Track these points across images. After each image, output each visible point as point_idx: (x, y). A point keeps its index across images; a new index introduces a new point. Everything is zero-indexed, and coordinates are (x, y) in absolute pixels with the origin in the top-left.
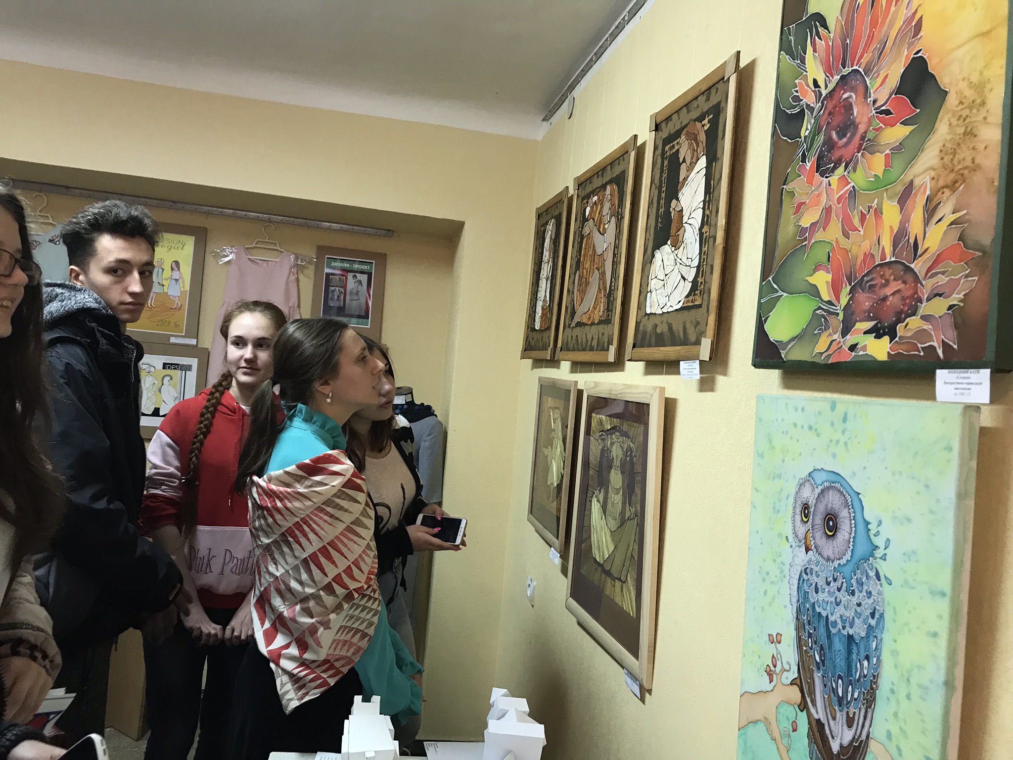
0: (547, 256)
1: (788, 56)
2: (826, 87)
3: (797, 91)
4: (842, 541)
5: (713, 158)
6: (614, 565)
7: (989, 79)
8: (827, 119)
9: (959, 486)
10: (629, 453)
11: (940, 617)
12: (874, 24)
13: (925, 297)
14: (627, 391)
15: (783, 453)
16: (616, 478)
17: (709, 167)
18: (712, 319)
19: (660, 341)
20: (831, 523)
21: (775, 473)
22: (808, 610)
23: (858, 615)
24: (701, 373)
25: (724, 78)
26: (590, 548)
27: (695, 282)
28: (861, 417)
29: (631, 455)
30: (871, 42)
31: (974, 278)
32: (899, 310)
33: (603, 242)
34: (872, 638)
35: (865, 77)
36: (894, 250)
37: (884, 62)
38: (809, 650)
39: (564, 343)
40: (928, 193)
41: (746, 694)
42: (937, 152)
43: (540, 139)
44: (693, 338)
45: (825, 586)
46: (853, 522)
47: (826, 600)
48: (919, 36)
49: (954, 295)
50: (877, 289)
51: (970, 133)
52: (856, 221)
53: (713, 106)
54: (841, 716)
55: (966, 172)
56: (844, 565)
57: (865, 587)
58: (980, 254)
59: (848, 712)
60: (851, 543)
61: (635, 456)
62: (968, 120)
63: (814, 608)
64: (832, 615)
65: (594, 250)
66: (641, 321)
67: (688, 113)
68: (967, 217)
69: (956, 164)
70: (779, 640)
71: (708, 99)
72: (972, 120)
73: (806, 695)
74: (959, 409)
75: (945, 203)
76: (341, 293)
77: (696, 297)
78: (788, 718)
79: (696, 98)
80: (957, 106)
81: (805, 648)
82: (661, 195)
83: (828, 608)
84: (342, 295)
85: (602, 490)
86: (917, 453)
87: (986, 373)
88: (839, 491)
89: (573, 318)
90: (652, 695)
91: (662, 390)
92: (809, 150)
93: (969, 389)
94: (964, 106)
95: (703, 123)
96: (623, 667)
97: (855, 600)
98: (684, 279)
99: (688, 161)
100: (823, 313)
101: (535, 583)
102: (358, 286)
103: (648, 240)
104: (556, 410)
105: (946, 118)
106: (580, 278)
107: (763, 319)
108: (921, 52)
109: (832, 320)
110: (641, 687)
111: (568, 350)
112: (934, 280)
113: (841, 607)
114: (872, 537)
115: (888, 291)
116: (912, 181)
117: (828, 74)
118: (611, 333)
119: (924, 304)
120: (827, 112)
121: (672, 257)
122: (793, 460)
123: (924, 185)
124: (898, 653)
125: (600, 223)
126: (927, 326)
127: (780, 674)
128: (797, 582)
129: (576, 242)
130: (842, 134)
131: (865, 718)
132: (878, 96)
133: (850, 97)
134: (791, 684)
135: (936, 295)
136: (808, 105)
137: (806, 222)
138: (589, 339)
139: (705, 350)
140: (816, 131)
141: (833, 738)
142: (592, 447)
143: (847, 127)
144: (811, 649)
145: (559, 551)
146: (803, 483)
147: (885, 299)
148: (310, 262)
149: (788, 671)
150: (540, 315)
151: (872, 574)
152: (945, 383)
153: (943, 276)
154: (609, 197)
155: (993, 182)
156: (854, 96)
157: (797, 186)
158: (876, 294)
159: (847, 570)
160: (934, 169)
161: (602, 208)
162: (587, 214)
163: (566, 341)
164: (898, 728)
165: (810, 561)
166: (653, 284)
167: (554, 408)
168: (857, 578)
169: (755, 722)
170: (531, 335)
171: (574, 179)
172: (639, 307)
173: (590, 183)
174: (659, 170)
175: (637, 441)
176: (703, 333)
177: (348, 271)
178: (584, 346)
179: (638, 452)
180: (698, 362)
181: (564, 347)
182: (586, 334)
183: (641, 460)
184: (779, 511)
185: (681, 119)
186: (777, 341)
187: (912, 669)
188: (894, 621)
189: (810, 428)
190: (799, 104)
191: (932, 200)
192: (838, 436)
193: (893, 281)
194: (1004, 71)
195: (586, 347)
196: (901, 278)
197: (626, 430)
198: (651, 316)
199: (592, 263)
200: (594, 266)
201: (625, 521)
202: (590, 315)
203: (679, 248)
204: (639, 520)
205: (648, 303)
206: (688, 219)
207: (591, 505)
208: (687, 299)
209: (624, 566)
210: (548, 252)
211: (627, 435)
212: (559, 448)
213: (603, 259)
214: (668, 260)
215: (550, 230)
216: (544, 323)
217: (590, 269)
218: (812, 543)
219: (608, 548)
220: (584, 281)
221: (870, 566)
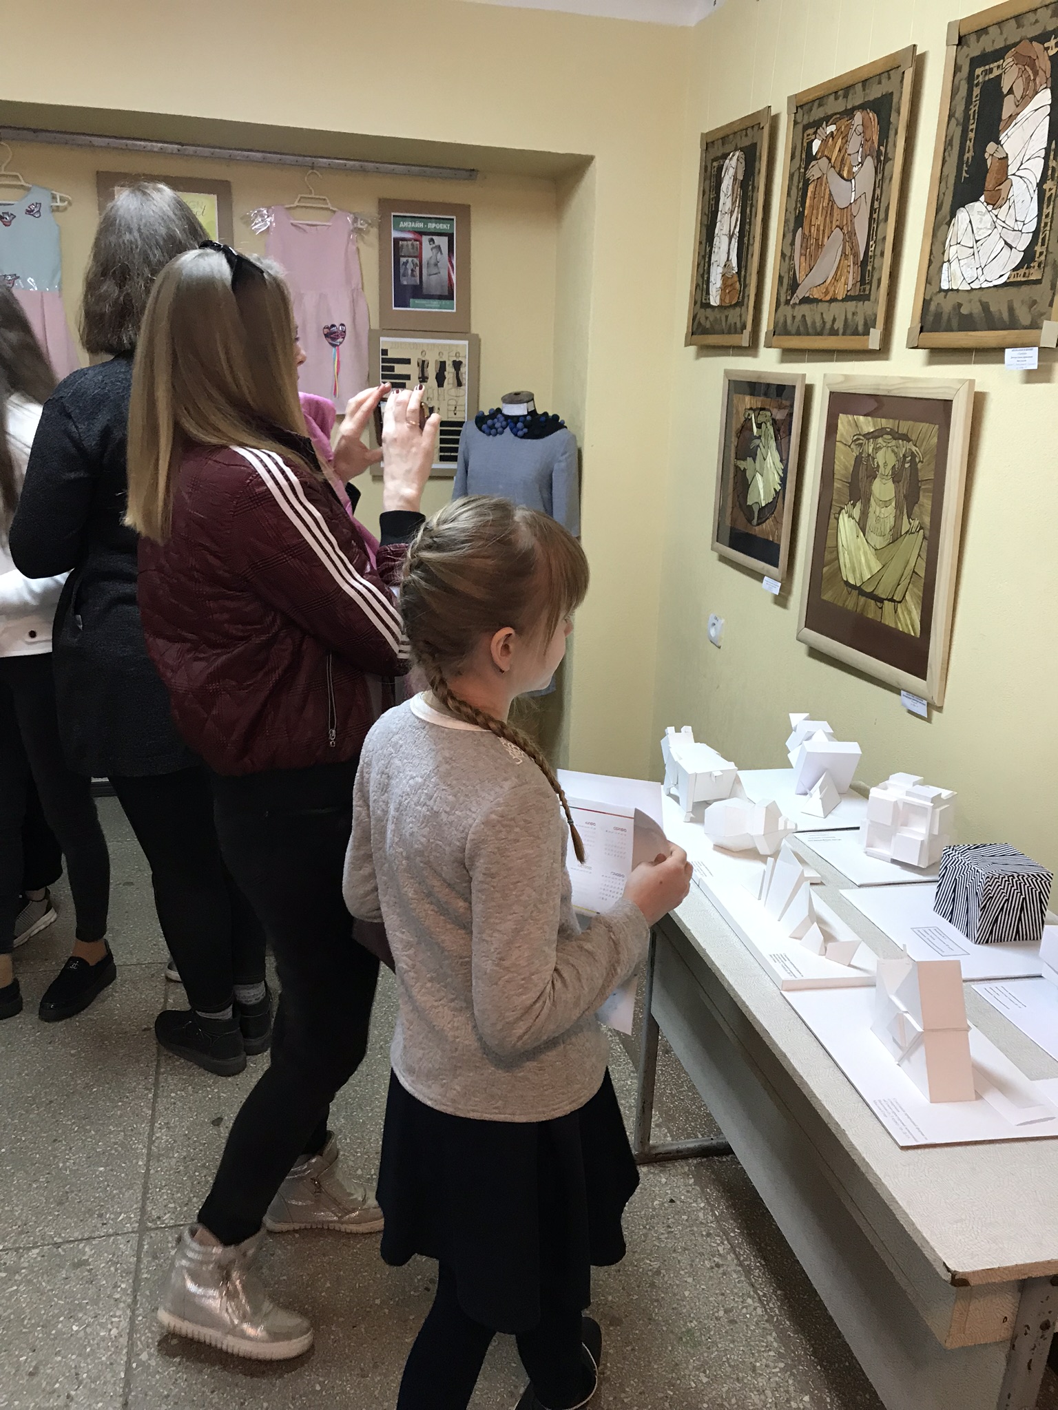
0: (728, 205)
6: (881, 586)
10: (908, 459)
14: (909, 385)
16: (883, 489)
19: (967, 324)
24: (1039, 361)
26: (837, 571)
27: (1029, 252)
29: (913, 462)
33: (849, 191)
39: (780, 325)
43: (692, 24)
44: (1026, 321)
61: (921, 462)
65: (831, 201)
66: (934, 299)
67: (1018, 27)
76: (415, 265)
77: (1032, 271)
79: (1035, 11)
82: (968, 134)
84: (418, 268)
85: (859, 504)
89: (793, 294)
90: (944, 713)
91: (972, 382)
96: (897, 690)
98: (1011, 247)
99: (1018, 92)
101: (723, 621)
102: (437, 254)
103: (944, 194)
104: (762, 412)
106: (806, 237)
110: (931, 706)
111: (786, 333)
118: (869, 312)
121: (988, 218)
125: (843, 162)
129: (795, 188)
138: (829, 320)
139: (1049, 333)
142: (839, 454)
145: (780, 579)
148: (372, 224)
150: (719, 283)
154: (860, 129)
161: (846, 141)
162: (815, 150)
163: (782, 320)
166: (952, 252)
167: (758, 410)
170: (702, 313)
171: (789, 98)
172: (928, 282)
173: (820, 105)
174: (964, 100)
175: (925, 443)
176: (1044, 314)
177: (421, 233)
178: (819, 329)
179: (928, 456)
180: (1036, 349)
181: (780, 330)
182: (822, 314)
183: (933, 466)
185: (1004, 36)
195: (822, 330)
197: (905, 432)
198: (950, 293)
199: (828, 218)
200: (831, 222)
201: (901, 536)
202: (827, 289)
203: (1000, 207)
204: (927, 533)
205: (944, 276)
206: (1018, 170)
207: (838, 523)
208: (1015, 272)
209: (899, 585)
210: (730, 198)
211: (905, 438)
212: (769, 459)
213: (849, 214)
214: (981, 222)
215: (733, 167)
216: (728, 297)
217: (824, 227)
219: (869, 567)
220: (813, 241)
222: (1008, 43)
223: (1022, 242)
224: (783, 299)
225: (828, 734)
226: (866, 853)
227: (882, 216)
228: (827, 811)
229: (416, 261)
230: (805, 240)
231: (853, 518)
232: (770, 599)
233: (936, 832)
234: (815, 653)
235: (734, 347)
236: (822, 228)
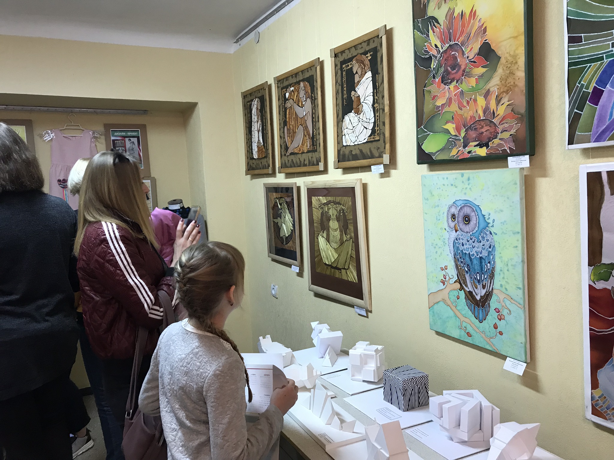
0: (256, 119)
1: (418, 32)
2: (442, 48)
3: (426, 48)
4: (473, 224)
6: (339, 263)
7: (518, 54)
8: (444, 61)
9: (520, 196)
10: (342, 211)
11: (518, 240)
12: (463, 26)
13: (500, 132)
14: (337, 183)
15: (439, 197)
16: (334, 224)
17: (374, 77)
18: (388, 146)
19: (355, 158)
20: (467, 219)
21: (435, 205)
22: (460, 253)
23: (484, 249)
24: (384, 170)
25: (379, 36)
26: (321, 259)
27: (373, 130)
28: (476, 178)
29: (343, 212)
30: (462, 33)
31: (519, 124)
32: (489, 137)
33: (303, 111)
34: (490, 255)
35: (462, 47)
36: (484, 114)
37: (470, 42)
38: (462, 268)
39: (283, 165)
40: (497, 94)
41: (431, 294)
42: (499, 79)
43: (231, 53)
44: (376, 154)
45: (467, 242)
46: (477, 216)
47: (468, 247)
48: (486, 34)
49: (512, 131)
50: (478, 129)
51: (512, 73)
52: (465, 104)
53: (372, 48)
54: (480, 287)
55: (512, 87)
56: (475, 233)
57: (486, 238)
58: (521, 116)
59: (483, 284)
60: (477, 224)
61: (347, 212)
62: (510, 69)
63: (462, 252)
64: (471, 252)
65: (297, 115)
66: (341, 150)
67: (356, 50)
68: (514, 103)
69: (507, 84)
70: (446, 268)
71: (368, 44)
72: (513, 68)
73: (462, 284)
74: (518, 170)
75: (504, 98)
77: (376, 136)
78: (454, 296)
79: (361, 44)
80: (506, 63)
81: (460, 268)
82: (344, 88)
85: (325, 232)
86: (502, 187)
87: (527, 157)
88: (469, 206)
89: (287, 151)
90: (372, 312)
91: (361, 180)
92: (436, 74)
93: (521, 163)
94: (508, 63)
95: (367, 56)
96: (353, 306)
97: (482, 244)
98: (367, 128)
99: (359, 73)
100: (453, 140)
101: (277, 286)
102: (133, 145)
103: (339, 110)
104: (281, 199)
105: (501, 67)
107: (420, 144)
108: (487, 40)
109: (457, 142)
110: (367, 311)
112: (503, 125)
113: (475, 248)
114: (487, 220)
115: (483, 130)
116: (489, 89)
117: (442, 43)
118: (318, 156)
119: (500, 134)
120: (444, 59)
121: (356, 118)
122: (445, 198)
123: (495, 91)
124: (502, 257)
125: (299, 101)
126: (502, 142)
127: (449, 280)
128: (453, 244)
129: (282, 111)
131: (490, 283)
132: (469, 55)
134: (455, 283)
135: (505, 131)
136: (433, 55)
137: (439, 103)
138: (302, 160)
139: (386, 159)
140: (439, 66)
141: (477, 295)
142: (314, 212)
143: (455, 66)
144: (463, 267)
145: (298, 266)
146: (450, 207)
147: (482, 133)
148: (102, 135)
149: (452, 278)
150: (256, 150)
151: (488, 233)
152: (512, 162)
153: (507, 124)
154: (303, 88)
155: (523, 91)
156: (457, 54)
157: (432, 88)
158: (478, 132)
159: (477, 235)
160: (498, 85)
161: (299, 93)
162: (287, 97)
163: (284, 162)
164: (505, 282)
165: (458, 235)
166: (345, 131)
167: (279, 198)
168: (482, 236)
169: (437, 303)
170: (251, 162)
171: (274, 78)
172: (338, 143)
173: (286, 81)
174: (340, 76)
175: (347, 205)
176: (383, 152)
177: (125, 137)
178: (299, 164)
179: (349, 210)
180: (382, 165)
181: (283, 166)
182: (299, 158)
183: (351, 213)
184: (439, 220)
185: (351, 53)
186: (429, 153)
187: (508, 261)
188: (499, 247)
189: (452, 185)
190: (428, 54)
191: (498, 97)
192: (467, 186)
193: (485, 126)
194: (524, 52)
195: (301, 164)
196: (488, 125)
197: (338, 201)
198: (347, 147)
199: (296, 122)
200: (298, 123)
201: (344, 242)
202: (300, 149)
203: (360, 114)
204: (354, 240)
205: (344, 141)
206: (364, 100)
207: (318, 240)
208: (370, 138)
209: (346, 262)
210: (256, 116)
211: (339, 203)
212: (287, 217)
213: (304, 120)
214: (354, 120)
215: (255, 105)
216: (261, 154)
217: (295, 125)
218: (458, 228)
219: (333, 256)
220: (291, 131)
221: (487, 231)
222: (353, 56)
223: (371, 126)
224: (283, 154)
225: (327, 329)
226: (352, 379)
227: (317, 120)
228: (333, 364)
229: (123, 148)
230: (288, 130)
231: (324, 237)
232: (295, 274)
233: (379, 365)
234: (317, 295)
235: (266, 174)
236: (294, 126)
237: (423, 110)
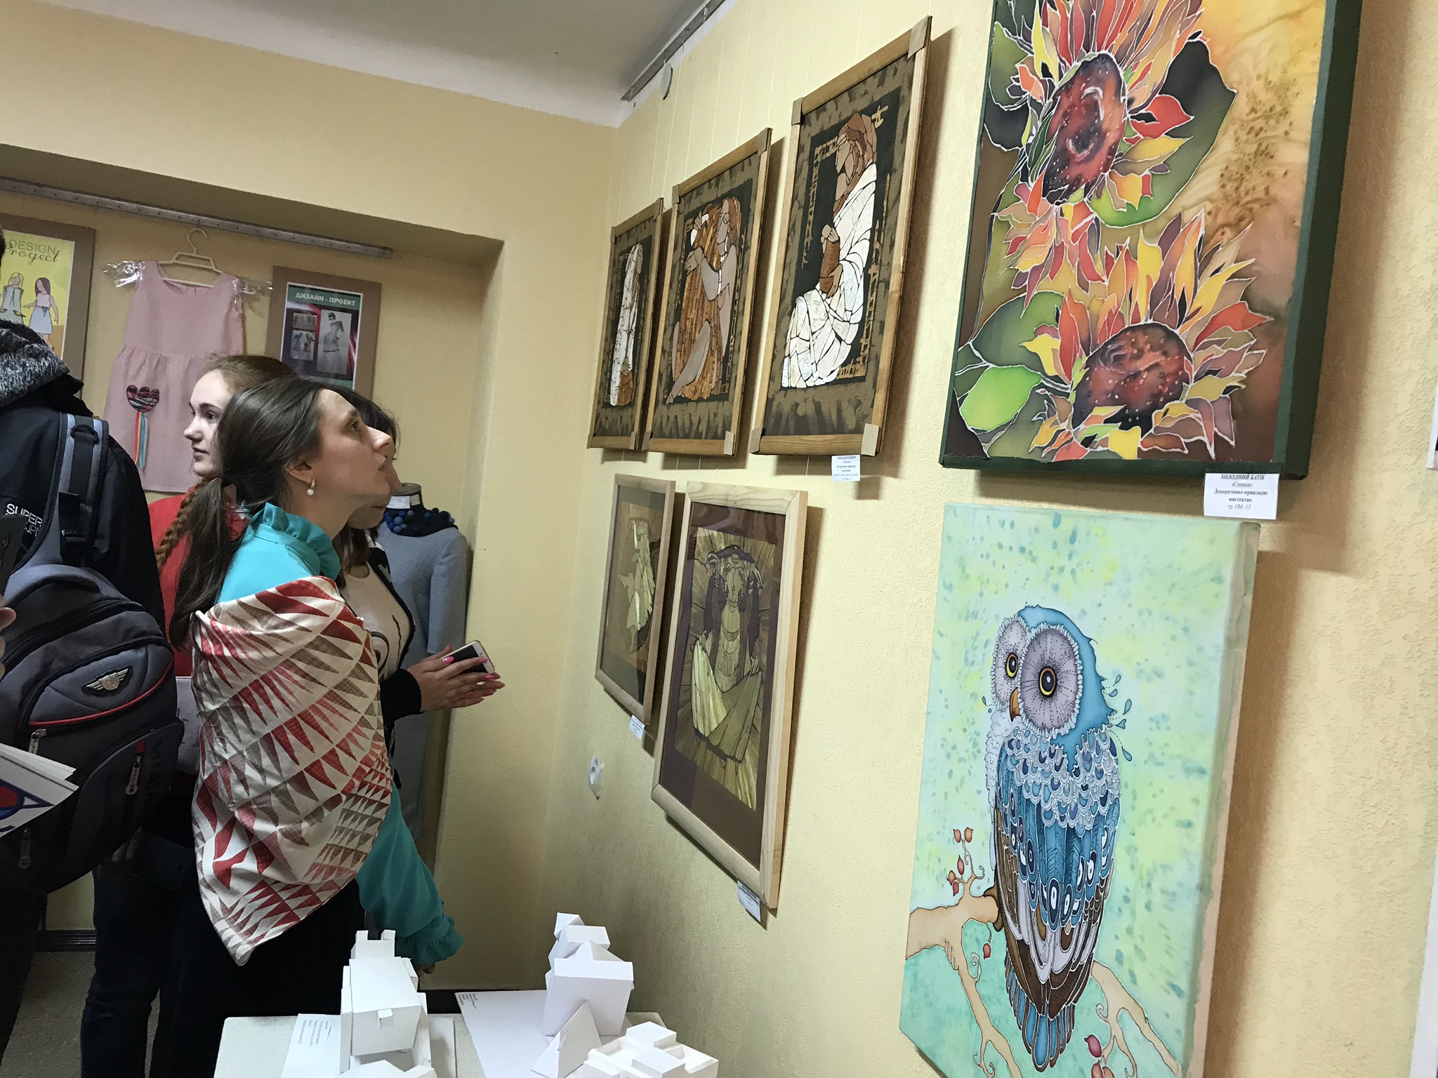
0: (629, 300)
1: (1005, 29)
2: (1061, 76)
3: (1017, 80)
4: (1063, 703)
5: (887, 169)
6: (725, 738)
7: (1295, 79)
8: (1060, 122)
9: (1229, 628)
10: (751, 584)
11: (1197, 801)
13: (1194, 374)
14: (751, 496)
15: (981, 585)
16: (731, 618)
17: (880, 181)
18: (880, 398)
19: (802, 426)
20: (1049, 679)
21: (968, 611)
22: (1012, 796)
23: (1083, 801)
24: (861, 474)
25: (907, 54)
26: (690, 714)
27: (856, 346)
28: (1096, 535)
29: (755, 587)
30: (1128, 16)
31: (1262, 351)
32: (1156, 392)
33: (718, 283)
34: (1100, 833)
35: (1118, 66)
36: (1152, 309)
37: (1146, 47)
38: (1012, 849)
39: (655, 426)
40: (1202, 232)
41: (918, 910)
42: (1217, 176)
43: (618, 126)
44: (851, 424)
45: (1037, 763)
46: (1080, 677)
47: (1038, 782)
48: (1198, 13)
49: (1233, 374)
50: (1125, 362)
51: (1264, 154)
52: (1099, 267)
53: (888, 94)
54: (1053, 935)
55: (1256, 206)
56: (1066, 735)
57: (1094, 765)
58: (1272, 319)
60: (1077, 706)
61: (761, 587)
62: (1262, 135)
63: (1021, 793)
64: (1046, 802)
65: (703, 293)
66: (773, 398)
67: (850, 101)
68: (1255, 268)
69: (1243, 194)
70: (968, 836)
71: (881, 83)
72: (1269, 134)
73: (1006, 909)
74: (1235, 528)
75: (1225, 247)
76: (310, 339)
77: (858, 366)
78: (977, 940)
79: (864, 81)
80: (1247, 115)
81: (1005, 847)
82: (807, 218)
83: (1041, 793)
84: (312, 345)
85: (710, 635)
86: (1173, 585)
87: (1273, 479)
88: (1062, 635)
89: (669, 391)
90: (778, 916)
91: (804, 495)
92: (1032, 164)
93: (1248, 500)
94: (1259, 114)
95: (873, 117)
96: (735, 879)
97: (1079, 781)
98: (840, 340)
99: (849, 171)
100: (1047, 392)
101: (602, 766)
102: (337, 330)
103: (787, 282)
104: (641, 523)
105: (1231, 132)
106: (682, 332)
107: (958, 399)
108: (1200, 35)
109: (1059, 403)
110: (763, 906)
111: (662, 436)
112: (1208, 351)
113: (1060, 791)
115: (1142, 365)
116: (1180, 215)
117: (1064, 59)
118: (727, 414)
119: (1192, 384)
120: (1061, 112)
121: (822, 308)
122: (996, 593)
123: (1197, 222)
124: (1136, 850)
125: (713, 254)
126: (1194, 415)
127: (971, 881)
128: (997, 758)
129: (675, 280)
130: (1082, 144)
131: (1087, 936)
132: (1136, 94)
133: (1096, 92)
134: (985, 895)
135: (1209, 372)
136: (1033, 101)
137: (1026, 264)
138: (695, 421)
139: (869, 440)
140: (1045, 138)
141: (1041, 964)
142: (696, 575)
143: (1089, 134)
144: (1015, 848)
145: (643, 721)
146: (1009, 625)
147: (1137, 375)
148: (263, 291)
149: (980, 878)
150: (618, 383)
151: (1105, 746)
152: (1217, 492)
153: (1219, 348)
154: (727, 217)
155: (1294, 222)
156: (1101, 93)
157: (1014, 214)
158: (1124, 369)
159: (1070, 743)
160: (1211, 201)
161: (716, 231)
162: (693, 240)
163: (658, 421)
164: (1133, 948)
165: (1015, 731)
166: (793, 345)
167: (638, 520)
168: (1084, 753)
169: (930, 948)
170: (603, 412)
171: (675, 188)
172: (772, 378)
173: (697, 196)
174: (805, 181)
176: (867, 416)
177: (321, 307)
178: (687, 432)
180: (858, 457)
181: (658, 432)
182: (690, 414)
184: (973, 663)
185: (840, 110)
186: (977, 431)
187: (1155, 870)
188: (1133, 808)
189: (1022, 550)
190: (1020, 99)
191: (1207, 243)
192: (1063, 561)
193: (1149, 351)
194: (1317, 69)
195: (689, 433)
196: (1161, 347)
197: (749, 551)
198: (789, 391)
199: (700, 311)
200: (702, 315)
201: (744, 677)
202: (696, 387)
203: (833, 296)
204: (764, 677)
205: (785, 373)
206: (848, 254)
207: (693, 656)
208: (844, 368)
209: (740, 740)
210: (631, 293)
211: (749, 558)
212: (645, 576)
213: (716, 306)
214: (816, 312)
215: (634, 260)
216: (623, 396)
217: (697, 321)
218: (1020, 706)
219: (716, 714)
220: (687, 336)
221: (1103, 737)
222: (842, 118)
223: (850, 334)
224: (660, 397)
225: (603, 947)
230: (681, 334)
235: (623, 450)
236: (694, 322)
237: (981, 284)
